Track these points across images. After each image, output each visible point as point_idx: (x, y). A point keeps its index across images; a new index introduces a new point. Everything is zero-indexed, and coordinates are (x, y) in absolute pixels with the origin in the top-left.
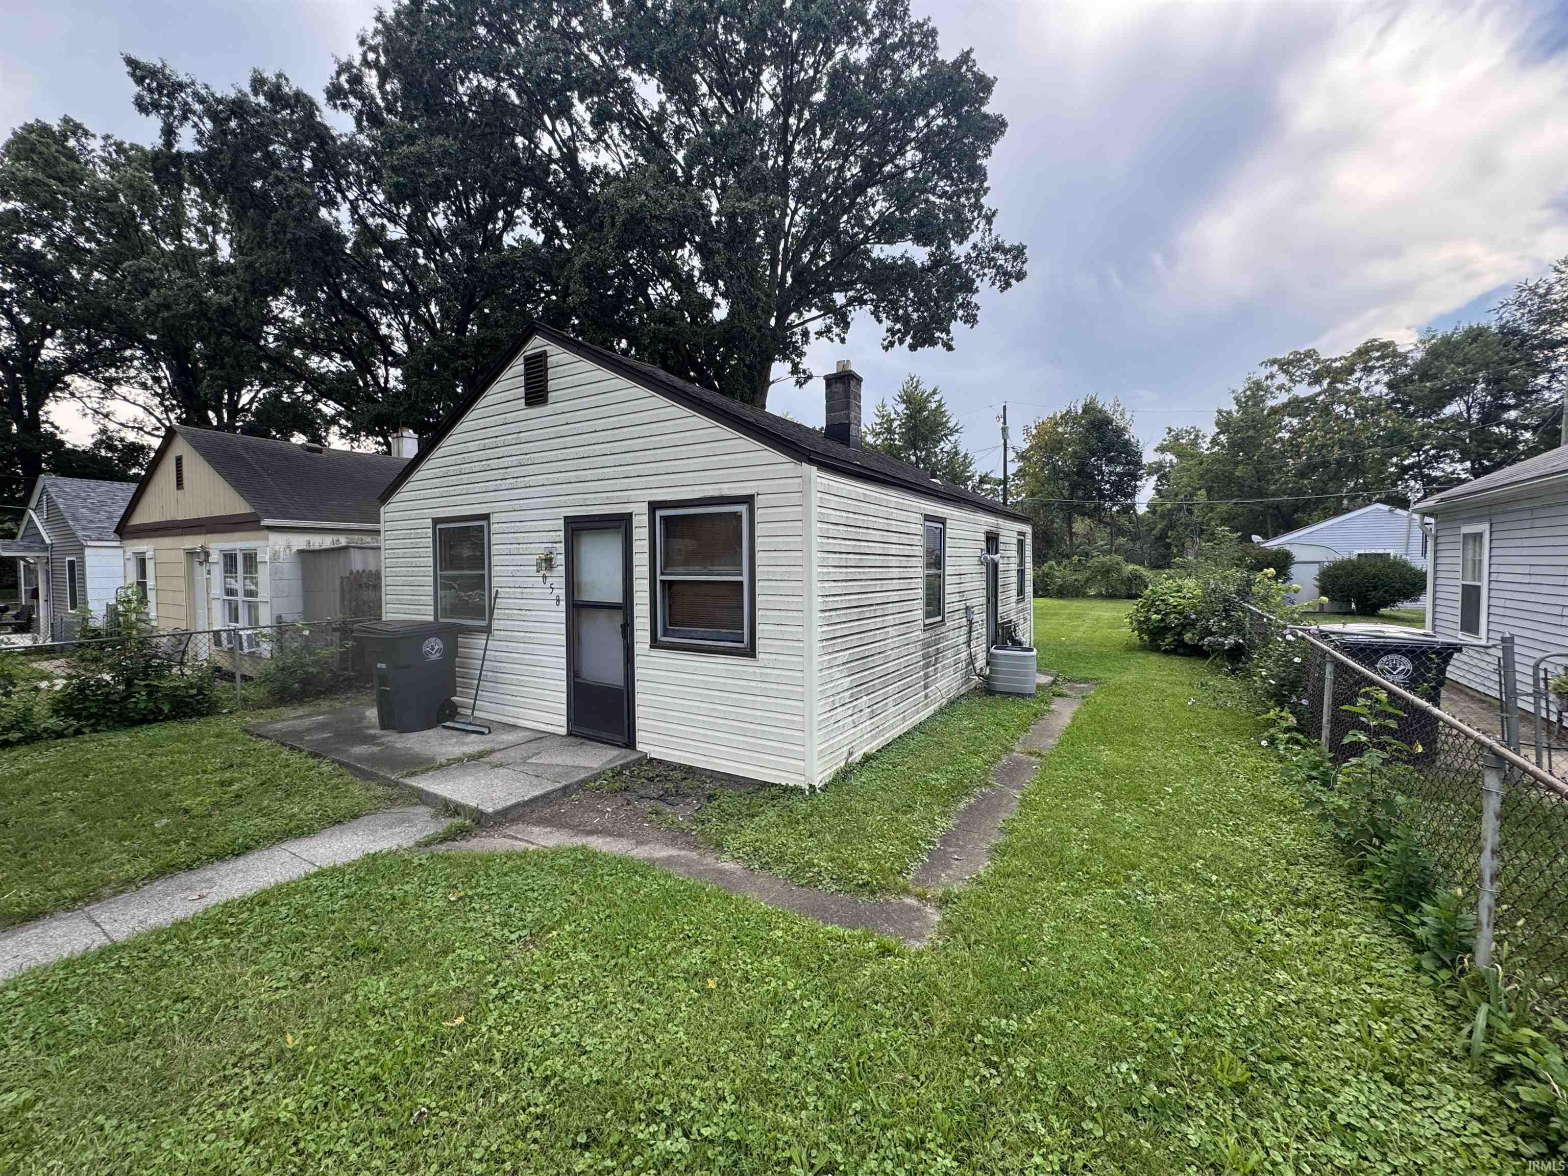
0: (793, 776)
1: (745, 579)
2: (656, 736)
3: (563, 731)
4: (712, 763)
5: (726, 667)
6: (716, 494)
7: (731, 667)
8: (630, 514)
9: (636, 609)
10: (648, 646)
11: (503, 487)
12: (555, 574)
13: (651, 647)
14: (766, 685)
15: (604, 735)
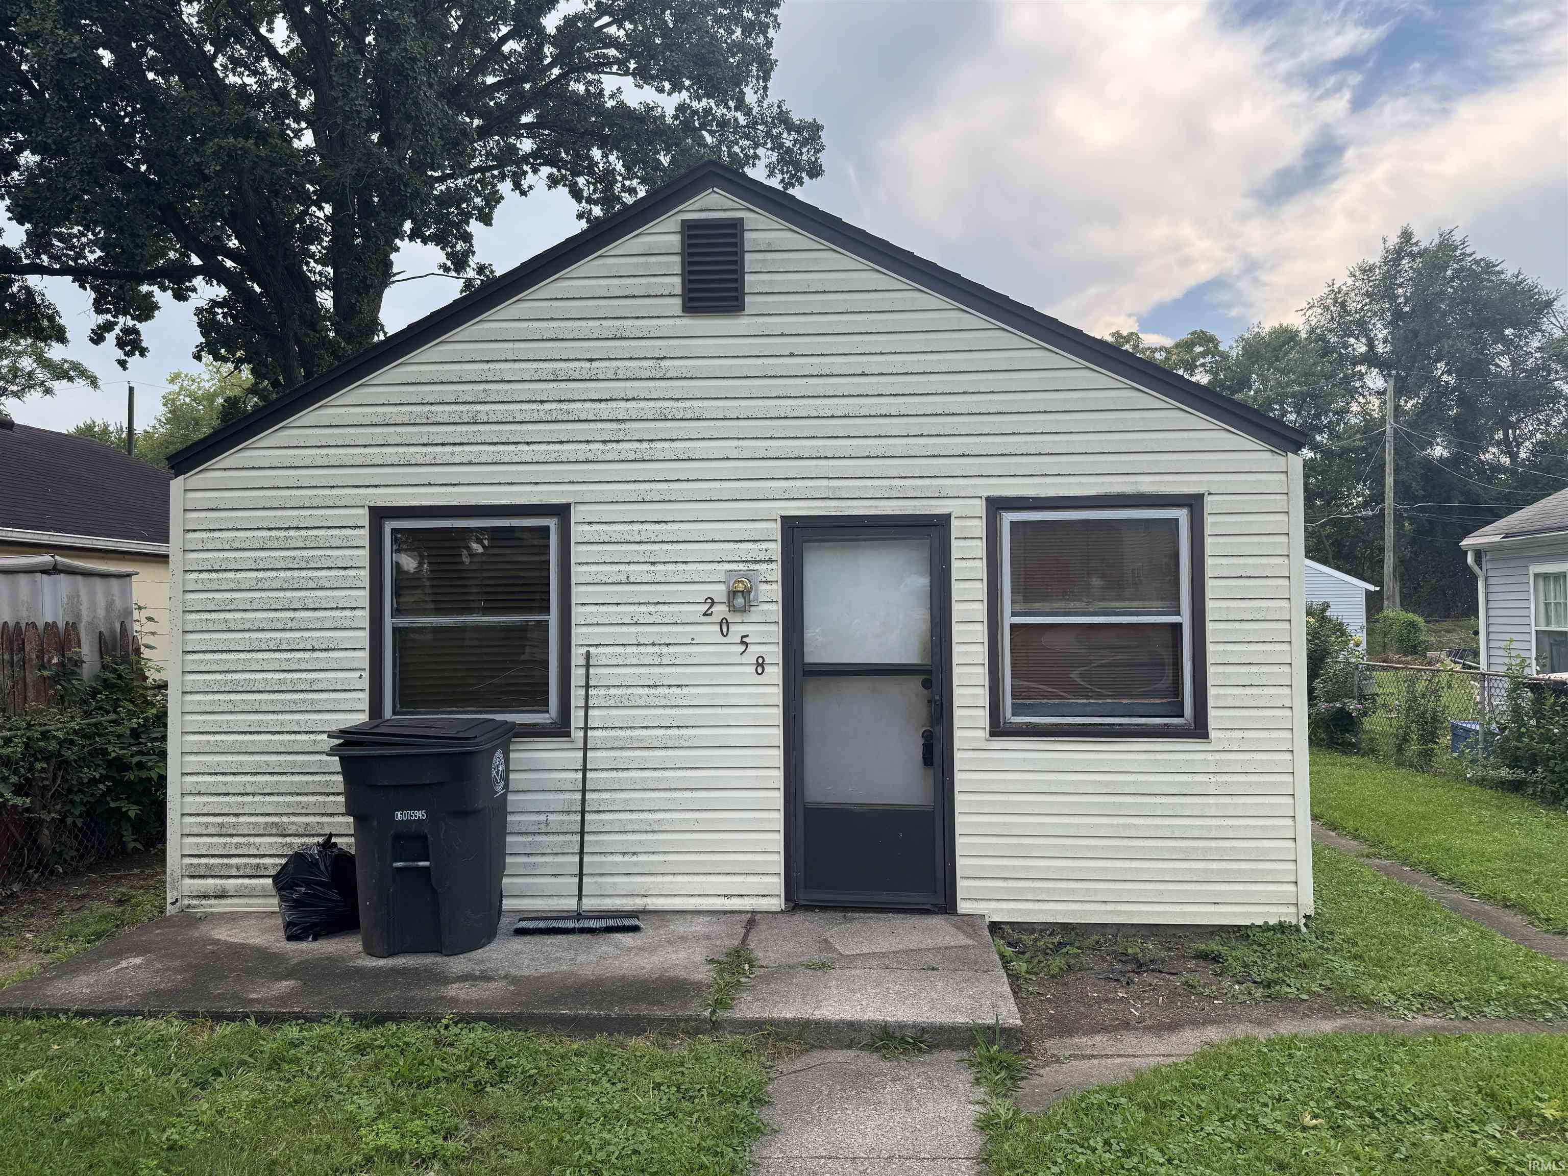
0: (1273, 909)
1: (1185, 618)
2: (1001, 884)
3: (776, 903)
4: (1119, 913)
5: (1152, 756)
6: (1129, 489)
7: (1159, 756)
8: (948, 516)
9: (958, 673)
10: (985, 734)
11: (610, 457)
12: (753, 617)
13: (992, 734)
14: (1226, 778)
15: (884, 897)
